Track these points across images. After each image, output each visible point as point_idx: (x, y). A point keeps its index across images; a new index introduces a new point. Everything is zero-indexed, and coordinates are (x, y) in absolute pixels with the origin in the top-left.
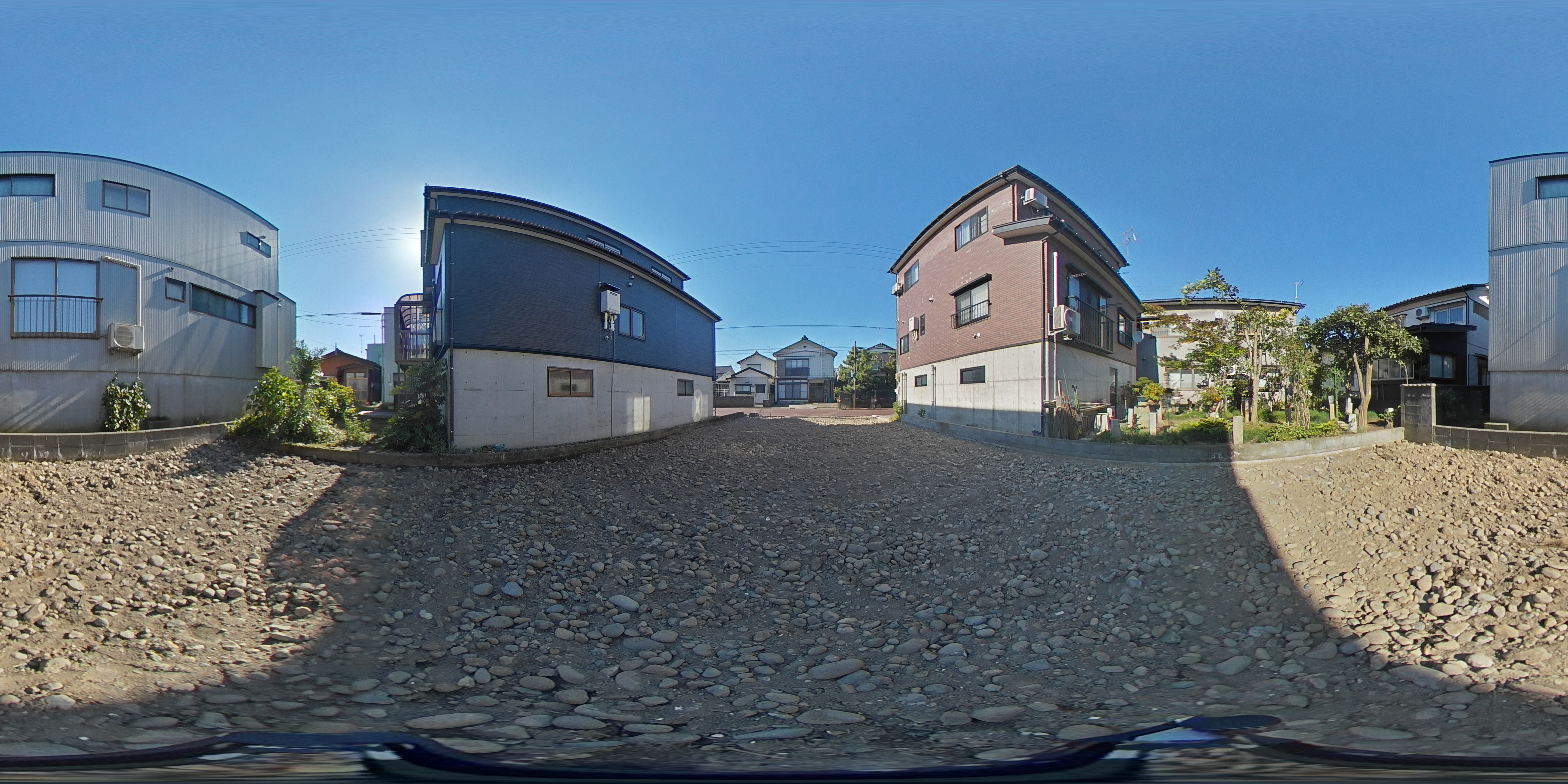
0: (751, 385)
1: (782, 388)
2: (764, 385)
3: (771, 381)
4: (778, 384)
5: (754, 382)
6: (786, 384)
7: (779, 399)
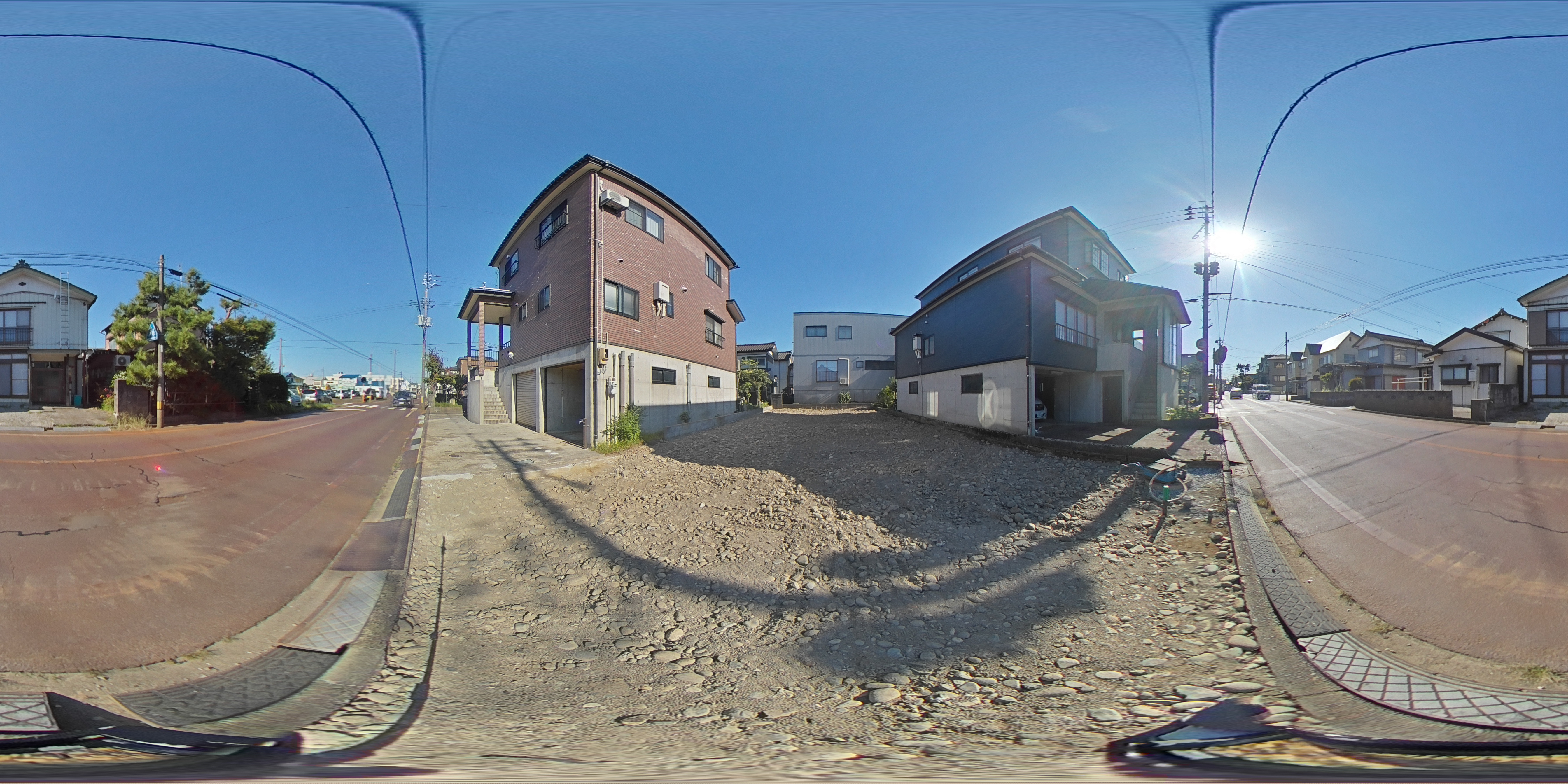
0: (1469, 367)
1: (1539, 371)
2: (1496, 366)
3: (1518, 358)
4: (1531, 362)
5: (1475, 358)
6: (1547, 363)
7: (1531, 397)
